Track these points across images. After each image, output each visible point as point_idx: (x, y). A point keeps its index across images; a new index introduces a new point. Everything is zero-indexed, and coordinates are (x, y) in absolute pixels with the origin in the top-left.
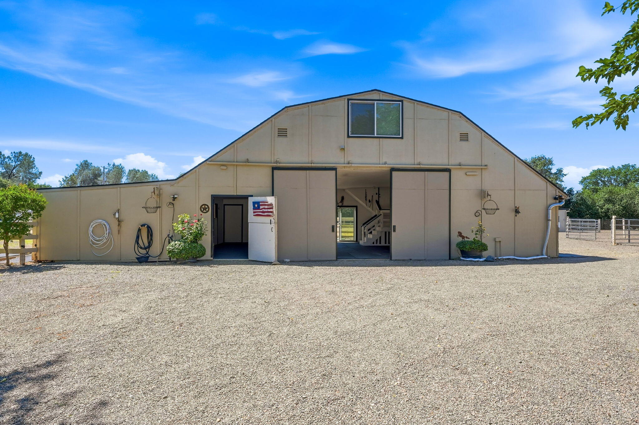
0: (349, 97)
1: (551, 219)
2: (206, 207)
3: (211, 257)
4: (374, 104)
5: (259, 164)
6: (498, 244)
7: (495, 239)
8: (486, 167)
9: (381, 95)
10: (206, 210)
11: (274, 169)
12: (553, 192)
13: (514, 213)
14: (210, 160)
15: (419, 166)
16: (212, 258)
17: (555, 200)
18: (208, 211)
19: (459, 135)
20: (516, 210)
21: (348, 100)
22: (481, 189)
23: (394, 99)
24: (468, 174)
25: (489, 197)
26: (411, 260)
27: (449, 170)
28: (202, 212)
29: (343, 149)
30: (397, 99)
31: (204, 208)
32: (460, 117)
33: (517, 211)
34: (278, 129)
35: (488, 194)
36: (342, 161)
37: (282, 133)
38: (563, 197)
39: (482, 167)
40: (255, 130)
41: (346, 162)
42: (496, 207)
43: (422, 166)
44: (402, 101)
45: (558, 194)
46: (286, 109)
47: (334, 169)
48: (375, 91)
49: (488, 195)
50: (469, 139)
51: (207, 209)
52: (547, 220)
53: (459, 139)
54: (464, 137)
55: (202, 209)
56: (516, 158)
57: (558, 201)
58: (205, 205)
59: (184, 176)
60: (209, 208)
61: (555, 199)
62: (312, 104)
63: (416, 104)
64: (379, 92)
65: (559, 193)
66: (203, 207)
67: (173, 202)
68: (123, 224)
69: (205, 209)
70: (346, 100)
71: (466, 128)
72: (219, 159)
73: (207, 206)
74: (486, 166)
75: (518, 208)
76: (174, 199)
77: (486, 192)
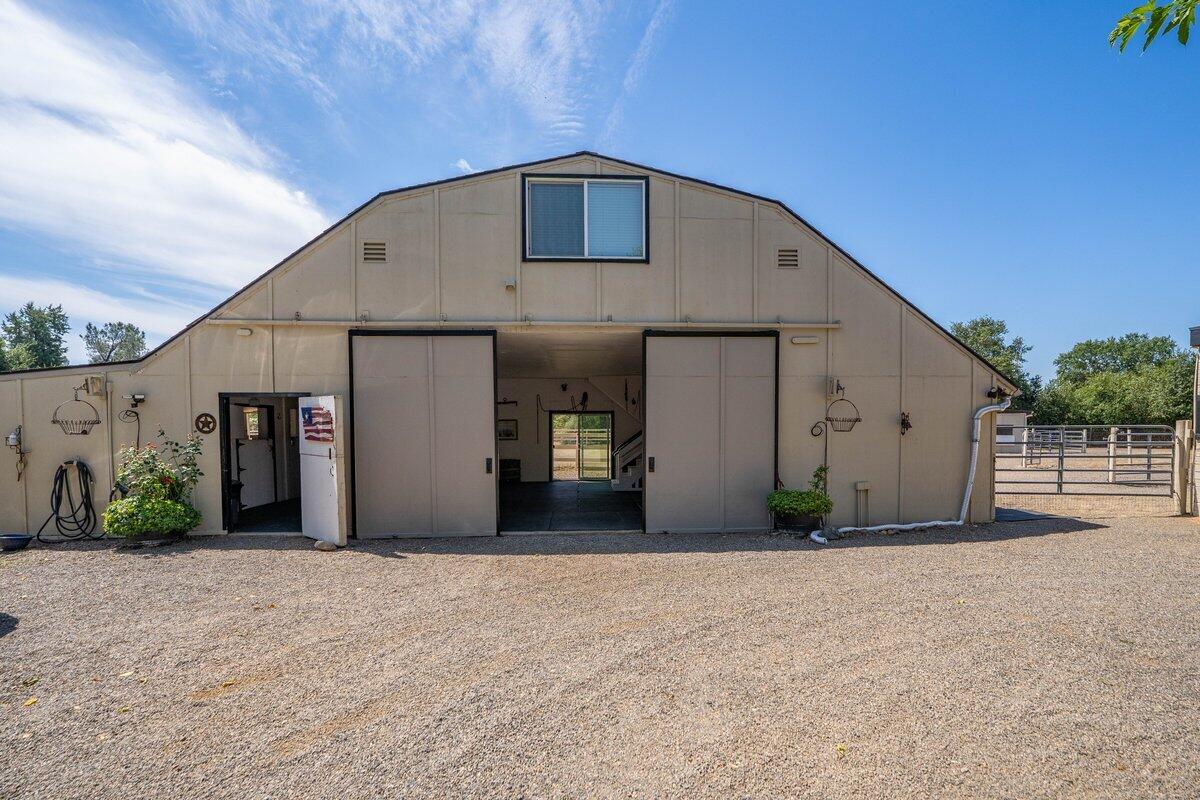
0: (525, 170)
1: (978, 439)
2: (209, 419)
3: (224, 529)
4: (583, 186)
5: (320, 323)
6: (862, 495)
7: (855, 485)
8: (837, 326)
9: (598, 164)
10: (209, 427)
11: (353, 333)
12: (985, 379)
13: (898, 428)
14: (214, 315)
15: (684, 325)
16: (226, 532)
17: (989, 399)
18: (213, 429)
19: (777, 253)
20: (903, 420)
21: (524, 176)
22: (824, 374)
23: (629, 173)
24: (796, 340)
25: (840, 392)
26: (666, 533)
27: (774, 334)
28: (201, 430)
29: (511, 288)
30: (636, 174)
31: (202, 423)
32: (780, 213)
33: (905, 424)
34: (365, 244)
35: (838, 385)
36: (511, 314)
37: (374, 253)
38: (1008, 391)
39: (827, 326)
40: (313, 247)
41: (519, 317)
42: (855, 417)
43: (690, 325)
44: (646, 178)
45: (996, 384)
46: (382, 198)
47: (492, 333)
48: (585, 156)
49: (839, 388)
50: (799, 263)
51: (211, 425)
52: (972, 440)
53: (777, 263)
54: (788, 258)
55: (201, 425)
56: (905, 306)
57: (995, 400)
58: (206, 415)
59: (158, 353)
60: (214, 421)
61: (991, 395)
62: (440, 186)
63: (677, 184)
64: (595, 159)
65: (998, 383)
66: (203, 419)
67: (135, 409)
68: (30, 459)
69: (206, 424)
70: (519, 178)
71: (795, 238)
72: (232, 314)
73: (211, 417)
74: (837, 322)
75: (907, 416)
76: (137, 402)
77: (835, 381)
